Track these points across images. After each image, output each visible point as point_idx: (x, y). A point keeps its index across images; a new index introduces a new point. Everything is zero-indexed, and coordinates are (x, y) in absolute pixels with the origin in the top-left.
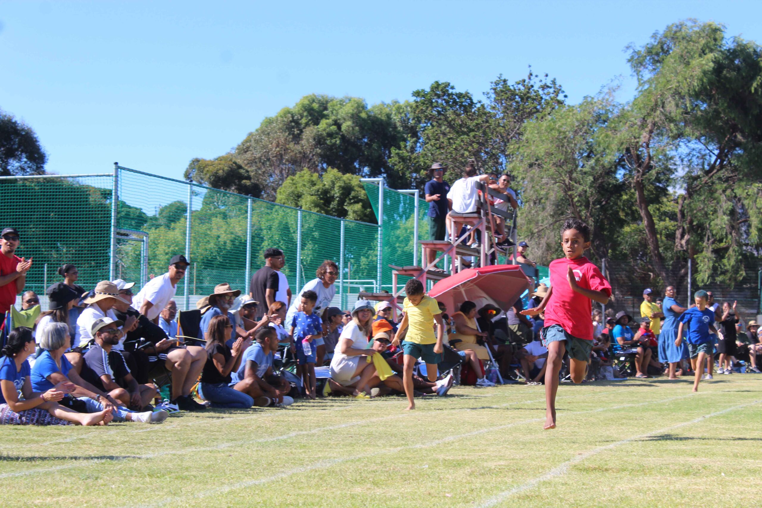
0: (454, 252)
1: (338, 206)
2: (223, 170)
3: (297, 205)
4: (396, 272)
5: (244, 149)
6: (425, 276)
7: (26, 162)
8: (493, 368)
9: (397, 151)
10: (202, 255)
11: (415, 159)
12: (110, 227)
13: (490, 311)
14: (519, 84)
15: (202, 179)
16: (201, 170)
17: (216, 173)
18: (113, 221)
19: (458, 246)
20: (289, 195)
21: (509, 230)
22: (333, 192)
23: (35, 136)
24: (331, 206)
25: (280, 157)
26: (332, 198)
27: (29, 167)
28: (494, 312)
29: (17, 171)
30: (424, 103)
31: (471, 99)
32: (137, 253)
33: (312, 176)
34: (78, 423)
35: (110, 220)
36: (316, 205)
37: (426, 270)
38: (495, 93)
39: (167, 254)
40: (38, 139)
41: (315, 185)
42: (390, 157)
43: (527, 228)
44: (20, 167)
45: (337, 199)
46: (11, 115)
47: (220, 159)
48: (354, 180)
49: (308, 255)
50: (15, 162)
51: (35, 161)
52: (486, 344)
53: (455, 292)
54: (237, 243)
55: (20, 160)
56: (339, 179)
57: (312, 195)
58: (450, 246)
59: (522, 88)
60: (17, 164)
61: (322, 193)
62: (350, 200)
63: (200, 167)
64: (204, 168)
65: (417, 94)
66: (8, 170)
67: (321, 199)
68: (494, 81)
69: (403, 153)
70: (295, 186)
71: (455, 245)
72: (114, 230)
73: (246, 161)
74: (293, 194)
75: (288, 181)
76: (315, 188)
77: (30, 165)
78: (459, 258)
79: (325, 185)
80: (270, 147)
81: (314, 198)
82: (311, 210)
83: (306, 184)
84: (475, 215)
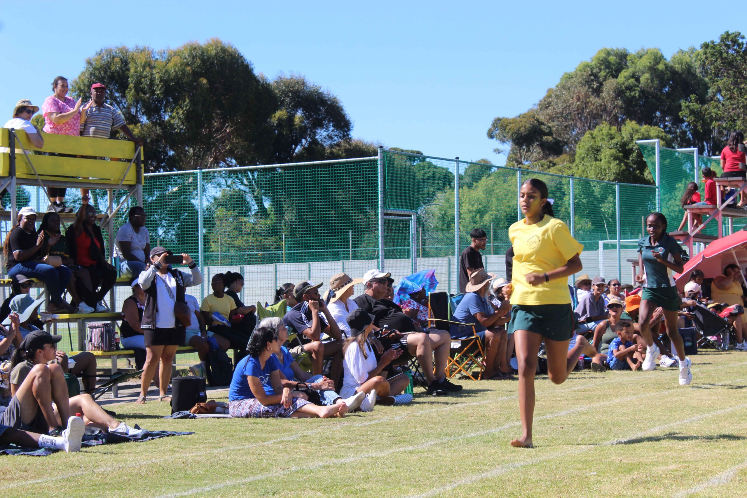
0: (720, 215)
1: (638, 158)
2: (525, 127)
3: (596, 160)
5: (545, 105)
6: (692, 240)
7: (333, 131)
9: (687, 103)
10: (505, 212)
11: (706, 110)
12: (378, 208)
15: (505, 137)
16: (503, 128)
17: (519, 130)
18: (380, 203)
19: (723, 210)
20: (588, 150)
22: (631, 146)
23: (342, 104)
24: (631, 159)
25: (580, 111)
26: (631, 151)
27: (336, 135)
29: (324, 140)
30: (713, 55)
32: (443, 212)
33: (610, 129)
34: (315, 416)
35: (377, 202)
36: (616, 158)
37: (692, 235)
40: (344, 108)
41: (614, 138)
42: (681, 110)
44: (328, 135)
45: (636, 151)
46: (318, 85)
47: (522, 116)
48: (652, 131)
49: (609, 209)
50: (322, 131)
51: (341, 130)
55: (327, 129)
56: (637, 131)
57: (611, 148)
58: (715, 210)
60: (325, 134)
61: (621, 146)
62: (649, 151)
63: (502, 126)
64: (507, 126)
65: (706, 45)
66: (316, 139)
67: (620, 152)
69: (693, 105)
70: (594, 140)
71: (720, 209)
72: (381, 211)
73: (547, 117)
74: (592, 148)
75: (587, 135)
76: (614, 141)
77: (337, 133)
78: (730, 220)
79: (623, 138)
80: (571, 101)
81: (613, 151)
82: (610, 163)
83: (605, 137)
84: (740, 178)
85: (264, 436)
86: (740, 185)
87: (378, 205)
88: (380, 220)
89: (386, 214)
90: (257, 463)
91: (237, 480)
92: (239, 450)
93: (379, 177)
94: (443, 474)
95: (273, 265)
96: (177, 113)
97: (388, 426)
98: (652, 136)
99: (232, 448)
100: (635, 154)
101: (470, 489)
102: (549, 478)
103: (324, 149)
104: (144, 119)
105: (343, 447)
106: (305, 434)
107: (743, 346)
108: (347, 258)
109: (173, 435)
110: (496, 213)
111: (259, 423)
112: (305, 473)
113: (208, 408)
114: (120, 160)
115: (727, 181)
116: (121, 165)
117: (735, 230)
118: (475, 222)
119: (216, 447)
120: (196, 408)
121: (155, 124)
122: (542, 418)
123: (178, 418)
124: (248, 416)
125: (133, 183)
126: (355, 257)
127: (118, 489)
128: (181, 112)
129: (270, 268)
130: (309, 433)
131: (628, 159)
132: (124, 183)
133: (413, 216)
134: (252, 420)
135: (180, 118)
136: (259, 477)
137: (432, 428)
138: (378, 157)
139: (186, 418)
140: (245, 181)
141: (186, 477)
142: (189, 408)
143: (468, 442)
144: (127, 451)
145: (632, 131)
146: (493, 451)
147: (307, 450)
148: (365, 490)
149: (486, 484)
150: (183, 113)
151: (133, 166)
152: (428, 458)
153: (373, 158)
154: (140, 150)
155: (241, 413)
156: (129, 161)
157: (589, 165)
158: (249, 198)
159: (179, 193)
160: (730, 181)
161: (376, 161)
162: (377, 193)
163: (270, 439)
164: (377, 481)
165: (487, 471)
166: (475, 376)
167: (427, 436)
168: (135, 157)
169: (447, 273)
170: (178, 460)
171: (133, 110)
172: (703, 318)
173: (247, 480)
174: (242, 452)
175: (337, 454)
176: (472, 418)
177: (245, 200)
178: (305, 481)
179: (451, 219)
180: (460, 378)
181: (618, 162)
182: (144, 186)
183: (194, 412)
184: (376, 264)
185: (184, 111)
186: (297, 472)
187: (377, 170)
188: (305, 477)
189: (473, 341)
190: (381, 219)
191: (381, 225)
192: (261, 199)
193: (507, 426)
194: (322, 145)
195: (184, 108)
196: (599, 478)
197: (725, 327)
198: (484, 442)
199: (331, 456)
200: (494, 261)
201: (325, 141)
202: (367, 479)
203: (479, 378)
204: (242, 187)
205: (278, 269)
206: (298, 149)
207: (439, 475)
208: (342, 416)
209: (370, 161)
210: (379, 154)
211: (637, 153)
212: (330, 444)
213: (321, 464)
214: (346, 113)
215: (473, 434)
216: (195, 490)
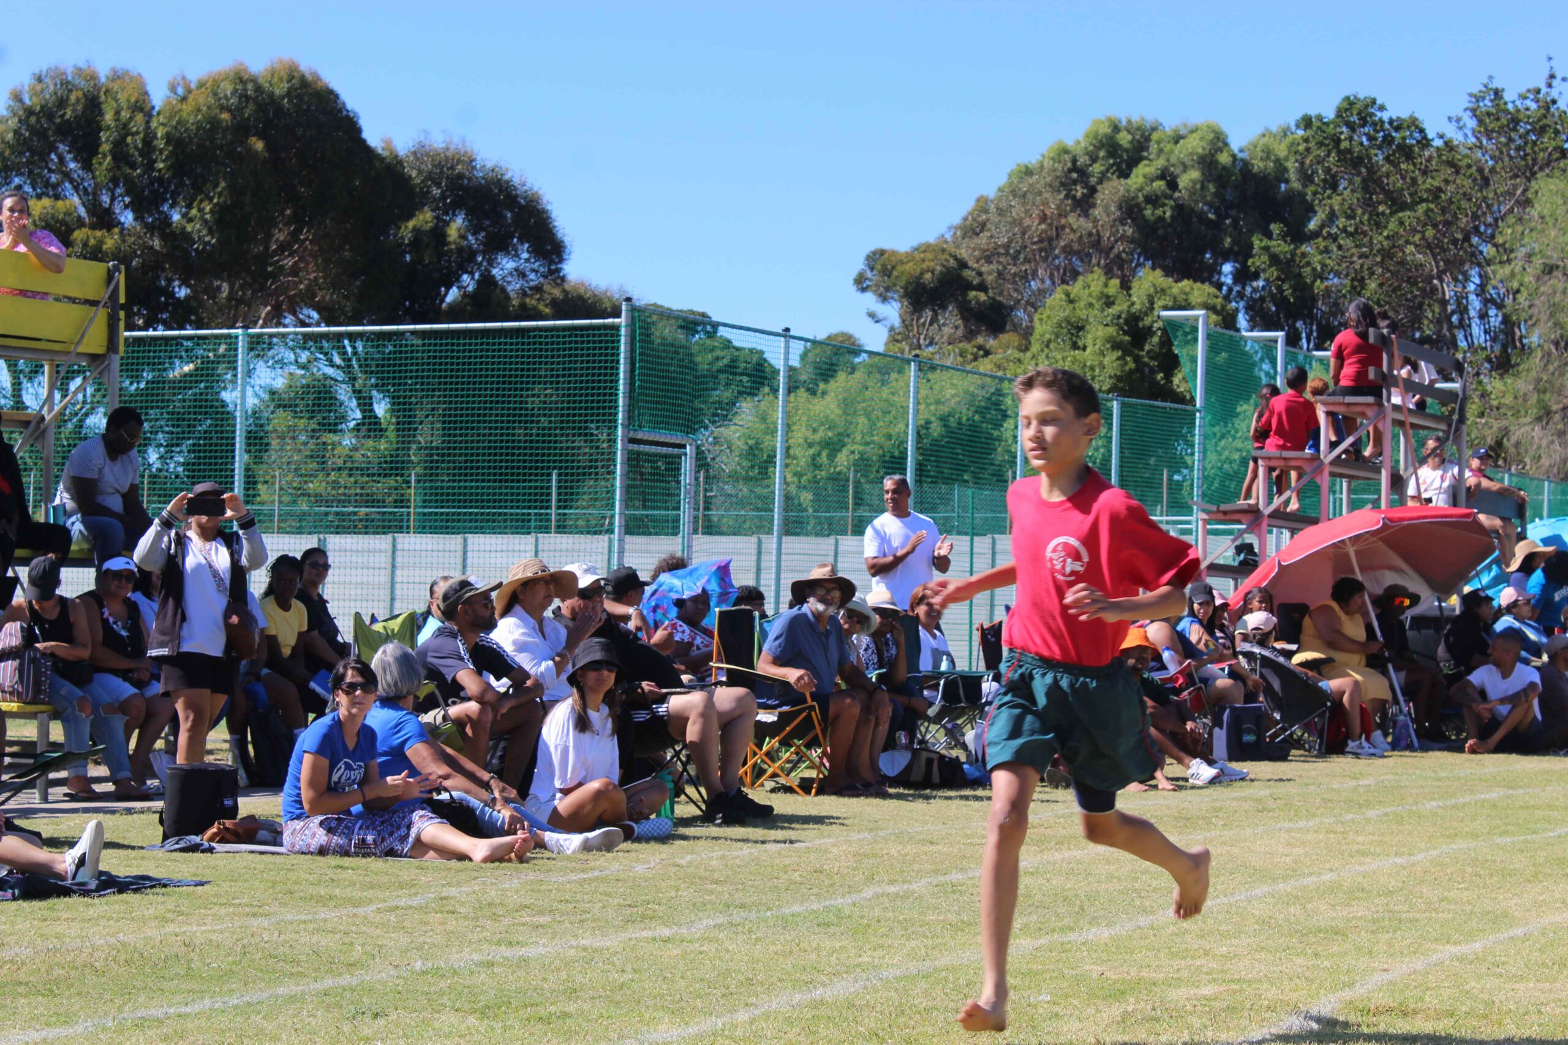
0: (1326, 473)
1: (1161, 348)
2: (933, 273)
3: (1075, 346)
4: (1205, 516)
5: (973, 227)
6: (1265, 522)
7: (527, 260)
8: (1401, 718)
9: (1265, 242)
10: (881, 447)
11: (1303, 255)
12: (616, 427)
13: (1397, 601)
14: (1526, 98)
16: (886, 272)
17: (919, 278)
18: (620, 416)
19: (1331, 463)
20: (1059, 324)
21: (1450, 426)
22: (1147, 321)
23: (549, 207)
24: (1147, 347)
25: (1047, 243)
26: (1149, 331)
27: (533, 270)
28: (1407, 602)
29: (509, 279)
30: (1321, 144)
31: (1422, 131)
32: (751, 442)
33: (1106, 285)
34: (463, 857)
35: (616, 414)
36: (1116, 346)
37: (1267, 511)
38: (1475, 116)
39: (810, 445)
40: (554, 215)
41: (1113, 303)
42: (1253, 255)
43: (1539, 401)
44: (516, 270)
45: (1159, 333)
47: (925, 248)
48: (1196, 293)
50: (506, 260)
51: (545, 258)
52: (1390, 666)
53: (1336, 553)
54: (953, 423)
55: (516, 257)
56: (1163, 291)
57: (1107, 325)
58: (1316, 463)
59: (1533, 106)
60: (510, 266)
61: (1127, 322)
62: (1186, 334)
63: (885, 266)
64: (894, 266)
65: (1307, 122)
66: (493, 276)
67: (1125, 333)
68: (1475, 91)
69: (1279, 245)
70: (1071, 306)
71: (1327, 461)
72: (623, 433)
73: (976, 253)
74: (1069, 322)
75: (1058, 295)
76: (1113, 310)
77: (536, 266)
78: (1345, 485)
79: (1133, 304)
80: (1027, 222)
81: (1111, 330)
82: (1104, 356)
83: (1094, 302)
84: (1370, 399)
85: (357, 894)
86: (1370, 412)
87: (616, 421)
88: (619, 453)
89: (632, 441)
90: (340, 951)
91: (298, 985)
92: (304, 922)
93: (622, 361)
94: (733, 989)
95: (389, 537)
96: (200, 210)
97: (620, 884)
98: (1193, 303)
99: (290, 917)
100: (1155, 340)
101: (788, 1020)
102: (952, 1005)
103: (508, 297)
104: (127, 218)
105: (524, 925)
106: (444, 894)
107: (1361, 747)
108: (546, 530)
109: (165, 886)
110: (861, 448)
111: (347, 868)
112: (442, 976)
113: (240, 831)
114: (73, 300)
115: (1343, 404)
116: (77, 312)
117: (1354, 506)
118: (817, 467)
119: (254, 915)
120: (214, 830)
121: (150, 228)
122: (941, 879)
123: (175, 850)
124: (322, 851)
125: (101, 350)
126: (562, 529)
127: (43, 995)
128: (208, 209)
129: (382, 542)
130: (453, 891)
131: (1143, 350)
132: (81, 349)
133: (688, 447)
134: (332, 860)
135: (206, 222)
136: (346, 980)
137: (712, 892)
138: (622, 321)
139: (193, 851)
140: (337, 360)
141: (189, 974)
142: (200, 831)
143: (786, 923)
144: (65, 916)
145: (1152, 290)
146: (838, 945)
147: (449, 928)
148: (566, 1015)
149: (822, 1011)
150: (212, 212)
151: (101, 315)
152: (701, 953)
153: (610, 321)
154: (118, 283)
155: (308, 845)
156: (93, 303)
157: (1059, 357)
158: (343, 393)
159: (197, 375)
160: (1349, 405)
161: (616, 328)
162: (617, 395)
163: (371, 901)
164: (593, 998)
165: (824, 985)
166: (806, 786)
167: (699, 907)
168: (107, 296)
169: (754, 570)
170: (174, 938)
171: (105, 199)
172: (1283, 686)
173: (318, 986)
174: (311, 926)
175: (510, 937)
176: (796, 874)
177: (336, 399)
178: (441, 993)
179: (769, 456)
180: (773, 791)
181: (1120, 353)
182: (122, 358)
183: (211, 839)
184: (606, 545)
185: (216, 205)
186: (424, 973)
187: (618, 348)
188: (443, 984)
189: (804, 714)
190: (622, 450)
191: (622, 464)
192: (371, 398)
193: (869, 892)
194: (503, 290)
195: (215, 201)
196: (1056, 1008)
197: (1325, 705)
198: (819, 925)
199: (499, 943)
200: (851, 549)
201: (509, 283)
202: (572, 993)
203: (814, 791)
204: (330, 371)
205: (399, 547)
206: (453, 295)
207: (724, 991)
208: (521, 859)
209: (605, 327)
210: (624, 314)
211: (1161, 337)
212: (495, 918)
213: (476, 957)
214: (556, 224)
215: (797, 908)
216: (207, 1002)
